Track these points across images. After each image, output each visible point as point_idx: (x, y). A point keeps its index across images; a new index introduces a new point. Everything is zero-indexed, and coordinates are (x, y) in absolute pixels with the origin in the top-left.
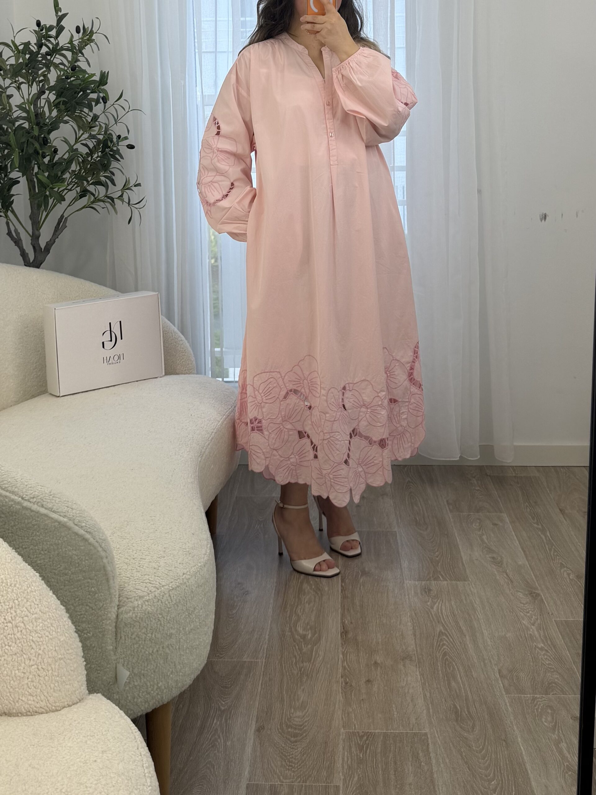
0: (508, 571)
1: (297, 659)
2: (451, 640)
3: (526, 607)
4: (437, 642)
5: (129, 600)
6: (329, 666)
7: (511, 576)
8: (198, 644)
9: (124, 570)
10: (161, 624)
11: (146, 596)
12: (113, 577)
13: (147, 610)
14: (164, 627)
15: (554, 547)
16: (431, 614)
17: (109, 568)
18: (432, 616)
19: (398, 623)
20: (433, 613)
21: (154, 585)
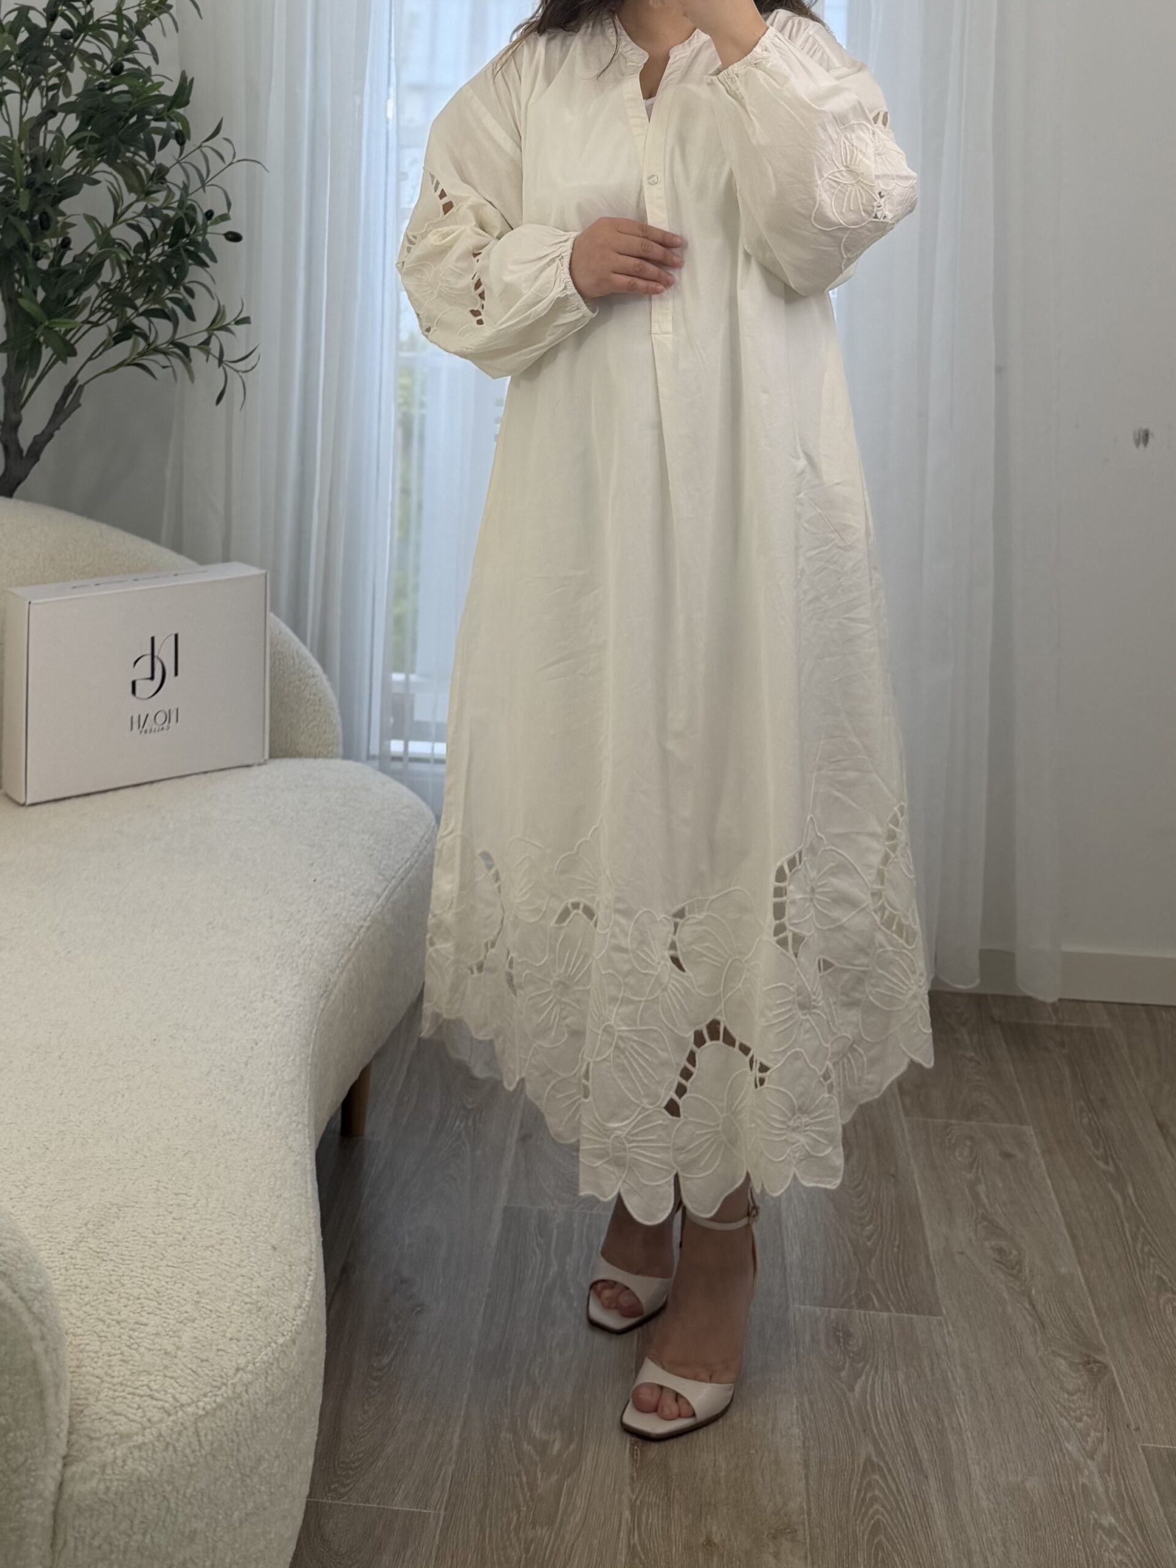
0: (1033, 1292)
1: (523, 1514)
2: (894, 1488)
3: (1074, 1403)
4: (859, 1491)
5: (95, 1443)
6: (595, 1542)
7: (1039, 1307)
8: (261, 1547)
9: (93, 1355)
10: (168, 1509)
11: (137, 1434)
12: (57, 1386)
13: (137, 1473)
14: (175, 1516)
15: (1142, 1230)
16: (848, 1403)
17: (46, 1367)
18: (850, 1414)
19: (769, 1426)
20: (852, 1404)
21: (160, 1404)
